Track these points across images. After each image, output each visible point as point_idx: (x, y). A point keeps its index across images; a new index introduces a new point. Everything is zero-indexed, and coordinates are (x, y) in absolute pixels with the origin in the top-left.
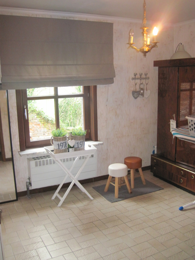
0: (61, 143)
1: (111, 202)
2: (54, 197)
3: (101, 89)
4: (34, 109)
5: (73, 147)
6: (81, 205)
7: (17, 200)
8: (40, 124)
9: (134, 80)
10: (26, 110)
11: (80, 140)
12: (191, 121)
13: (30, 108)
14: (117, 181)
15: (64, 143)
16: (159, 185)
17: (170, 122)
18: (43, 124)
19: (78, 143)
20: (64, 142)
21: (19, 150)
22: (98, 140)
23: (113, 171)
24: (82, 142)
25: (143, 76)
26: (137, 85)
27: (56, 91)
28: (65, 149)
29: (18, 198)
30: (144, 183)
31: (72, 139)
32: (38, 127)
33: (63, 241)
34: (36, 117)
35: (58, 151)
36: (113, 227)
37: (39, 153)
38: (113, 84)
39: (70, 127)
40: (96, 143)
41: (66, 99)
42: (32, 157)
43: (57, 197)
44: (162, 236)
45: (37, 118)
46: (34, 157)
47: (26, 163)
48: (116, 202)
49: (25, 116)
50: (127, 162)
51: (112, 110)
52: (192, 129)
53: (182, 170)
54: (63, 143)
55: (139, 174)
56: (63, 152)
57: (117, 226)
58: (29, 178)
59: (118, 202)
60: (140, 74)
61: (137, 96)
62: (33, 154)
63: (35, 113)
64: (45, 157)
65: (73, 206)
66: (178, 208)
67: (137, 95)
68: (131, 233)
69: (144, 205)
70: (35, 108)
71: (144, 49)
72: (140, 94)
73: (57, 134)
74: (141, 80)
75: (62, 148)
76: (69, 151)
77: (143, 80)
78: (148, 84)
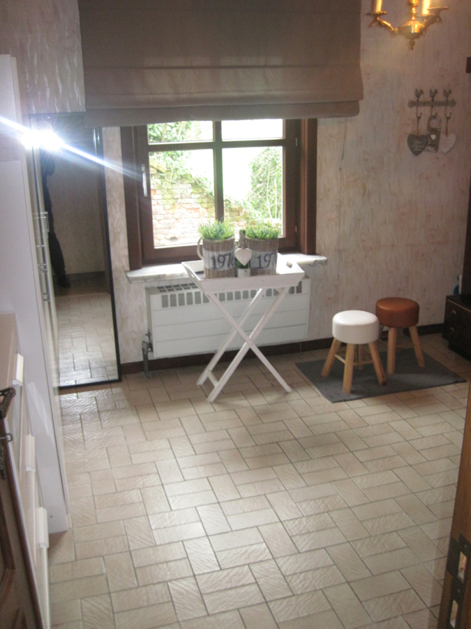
0: (220, 256)
1: (330, 400)
2: (201, 381)
3: (328, 129)
4: (186, 171)
5: (246, 267)
6: (259, 402)
7: (119, 381)
8: (198, 208)
9: (415, 108)
10: (144, 175)
11: (264, 250)
13: (177, 169)
14: (350, 352)
15: (226, 255)
18: (207, 208)
19: (259, 257)
20: (228, 252)
21: (128, 268)
22: (317, 251)
23: (343, 328)
24: (270, 256)
25: (440, 97)
26: (422, 119)
27: (217, 130)
28: (231, 269)
29: (123, 376)
30: (421, 364)
31: (245, 247)
32: (195, 215)
33: (202, 478)
34: (190, 191)
35: (214, 273)
36: (321, 458)
37: (172, 276)
38: (357, 117)
40: (309, 259)
41: (268, 150)
42: (156, 285)
44: (433, 490)
45: (192, 193)
46: (160, 285)
47: (141, 300)
48: (344, 403)
49: (143, 189)
50: (382, 310)
51: (355, 181)
54: (224, 256)
56: (223, 276)
57: (332, 456)
58: (149, 333)
59: (349, 403)
60: (431, 91)
61: (420, 148)
62: (158, 278)
63: (188, 181)
64: (186, 286)
65: (242, 403)
67: (420, 145)
68: (361, 476)
69: (408, 414)
70: (189, 169)
71: (409, 28)
72: (429, 143)
73: (212, 233)
74: (432, 107)
75: (221, 267)
76: (236, 276)
77: (437, 108)
78: (452, 117)
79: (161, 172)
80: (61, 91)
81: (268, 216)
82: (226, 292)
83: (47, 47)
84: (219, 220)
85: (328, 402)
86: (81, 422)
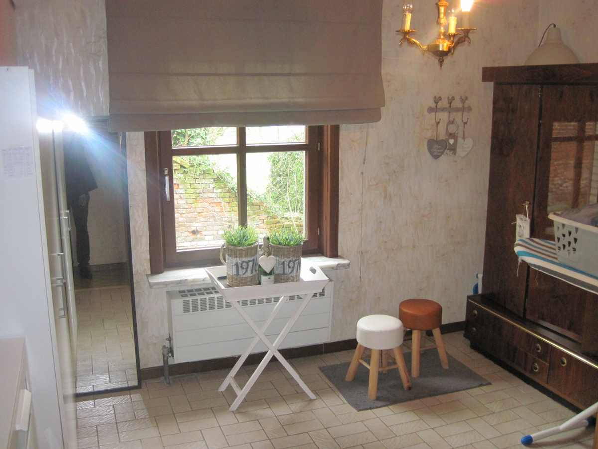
0: (243, 262)
1: (356, 408)
2: (223, 387)
3: (349, 134)
4: (209, 167)
5: (270, 274)
6: (283, 411)
7: (138, 387)
8: (220, 203)
9: (433, 114)
10: (167, 178)
11: (288, 256)
12: (561, 227)
13: (200, 164)
14: (375, 358)
15: (249, 261)
16: (480, 372)
17: (516, 220)
18: (229, 202)
19: (283, 264)
20: (252, 259)
21: (150, 273)
22: (340, 254)
23: (367, 334)
24: (294, 262)
25: (457, 104)
26: (440, 125)
27: (242, 135)
28: (254, 276)
29: (143, 383)
30: (445, 366)
31: (269, 254)
32: (217, 209)
34: (212, 185)
35: (236, 281)
37: (194, 281)
38: (379, 123)
39: (292, 213)
40: (332, 262)
42: (178, 289)
43: (230, 387)
45: (214, 188)
46: (182, 289)
48: (369, 411)
50: (405, 313)
51: (377, 184)
52: (564, 246)
53: (539, 341)
54: (247, 263)
55: (434, 342)
56: (245, 284)
58: (170, 337)
59: (375, 410)
60: (448, 98)
61: (439, 152)
62: (180, 283)
63: (210, 177)
64: (208, 291)
65: (266, 412)
66: (521, 437)
67: (438, 149)
69: (435, 422)
70: (212, 165)
71: (437, 46)
72: (448, 147)
73: (235, 239)
74: (450, 112)
75: (245, 273)
76: (260, 284)
77: (454, 113)
78: (468, 123)
79: (185, 168)
80: (85, 94)
81: (288, 209)
82: (249, 299)
83: (73, 51)
84: (242, 226)
85: (354, 410)
86: (98, 435)
